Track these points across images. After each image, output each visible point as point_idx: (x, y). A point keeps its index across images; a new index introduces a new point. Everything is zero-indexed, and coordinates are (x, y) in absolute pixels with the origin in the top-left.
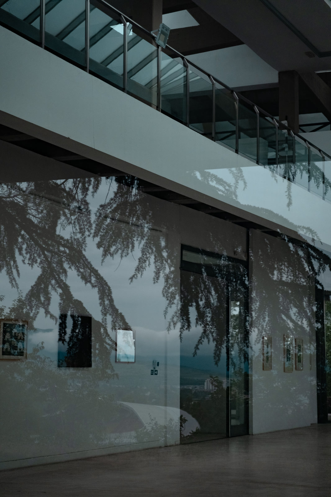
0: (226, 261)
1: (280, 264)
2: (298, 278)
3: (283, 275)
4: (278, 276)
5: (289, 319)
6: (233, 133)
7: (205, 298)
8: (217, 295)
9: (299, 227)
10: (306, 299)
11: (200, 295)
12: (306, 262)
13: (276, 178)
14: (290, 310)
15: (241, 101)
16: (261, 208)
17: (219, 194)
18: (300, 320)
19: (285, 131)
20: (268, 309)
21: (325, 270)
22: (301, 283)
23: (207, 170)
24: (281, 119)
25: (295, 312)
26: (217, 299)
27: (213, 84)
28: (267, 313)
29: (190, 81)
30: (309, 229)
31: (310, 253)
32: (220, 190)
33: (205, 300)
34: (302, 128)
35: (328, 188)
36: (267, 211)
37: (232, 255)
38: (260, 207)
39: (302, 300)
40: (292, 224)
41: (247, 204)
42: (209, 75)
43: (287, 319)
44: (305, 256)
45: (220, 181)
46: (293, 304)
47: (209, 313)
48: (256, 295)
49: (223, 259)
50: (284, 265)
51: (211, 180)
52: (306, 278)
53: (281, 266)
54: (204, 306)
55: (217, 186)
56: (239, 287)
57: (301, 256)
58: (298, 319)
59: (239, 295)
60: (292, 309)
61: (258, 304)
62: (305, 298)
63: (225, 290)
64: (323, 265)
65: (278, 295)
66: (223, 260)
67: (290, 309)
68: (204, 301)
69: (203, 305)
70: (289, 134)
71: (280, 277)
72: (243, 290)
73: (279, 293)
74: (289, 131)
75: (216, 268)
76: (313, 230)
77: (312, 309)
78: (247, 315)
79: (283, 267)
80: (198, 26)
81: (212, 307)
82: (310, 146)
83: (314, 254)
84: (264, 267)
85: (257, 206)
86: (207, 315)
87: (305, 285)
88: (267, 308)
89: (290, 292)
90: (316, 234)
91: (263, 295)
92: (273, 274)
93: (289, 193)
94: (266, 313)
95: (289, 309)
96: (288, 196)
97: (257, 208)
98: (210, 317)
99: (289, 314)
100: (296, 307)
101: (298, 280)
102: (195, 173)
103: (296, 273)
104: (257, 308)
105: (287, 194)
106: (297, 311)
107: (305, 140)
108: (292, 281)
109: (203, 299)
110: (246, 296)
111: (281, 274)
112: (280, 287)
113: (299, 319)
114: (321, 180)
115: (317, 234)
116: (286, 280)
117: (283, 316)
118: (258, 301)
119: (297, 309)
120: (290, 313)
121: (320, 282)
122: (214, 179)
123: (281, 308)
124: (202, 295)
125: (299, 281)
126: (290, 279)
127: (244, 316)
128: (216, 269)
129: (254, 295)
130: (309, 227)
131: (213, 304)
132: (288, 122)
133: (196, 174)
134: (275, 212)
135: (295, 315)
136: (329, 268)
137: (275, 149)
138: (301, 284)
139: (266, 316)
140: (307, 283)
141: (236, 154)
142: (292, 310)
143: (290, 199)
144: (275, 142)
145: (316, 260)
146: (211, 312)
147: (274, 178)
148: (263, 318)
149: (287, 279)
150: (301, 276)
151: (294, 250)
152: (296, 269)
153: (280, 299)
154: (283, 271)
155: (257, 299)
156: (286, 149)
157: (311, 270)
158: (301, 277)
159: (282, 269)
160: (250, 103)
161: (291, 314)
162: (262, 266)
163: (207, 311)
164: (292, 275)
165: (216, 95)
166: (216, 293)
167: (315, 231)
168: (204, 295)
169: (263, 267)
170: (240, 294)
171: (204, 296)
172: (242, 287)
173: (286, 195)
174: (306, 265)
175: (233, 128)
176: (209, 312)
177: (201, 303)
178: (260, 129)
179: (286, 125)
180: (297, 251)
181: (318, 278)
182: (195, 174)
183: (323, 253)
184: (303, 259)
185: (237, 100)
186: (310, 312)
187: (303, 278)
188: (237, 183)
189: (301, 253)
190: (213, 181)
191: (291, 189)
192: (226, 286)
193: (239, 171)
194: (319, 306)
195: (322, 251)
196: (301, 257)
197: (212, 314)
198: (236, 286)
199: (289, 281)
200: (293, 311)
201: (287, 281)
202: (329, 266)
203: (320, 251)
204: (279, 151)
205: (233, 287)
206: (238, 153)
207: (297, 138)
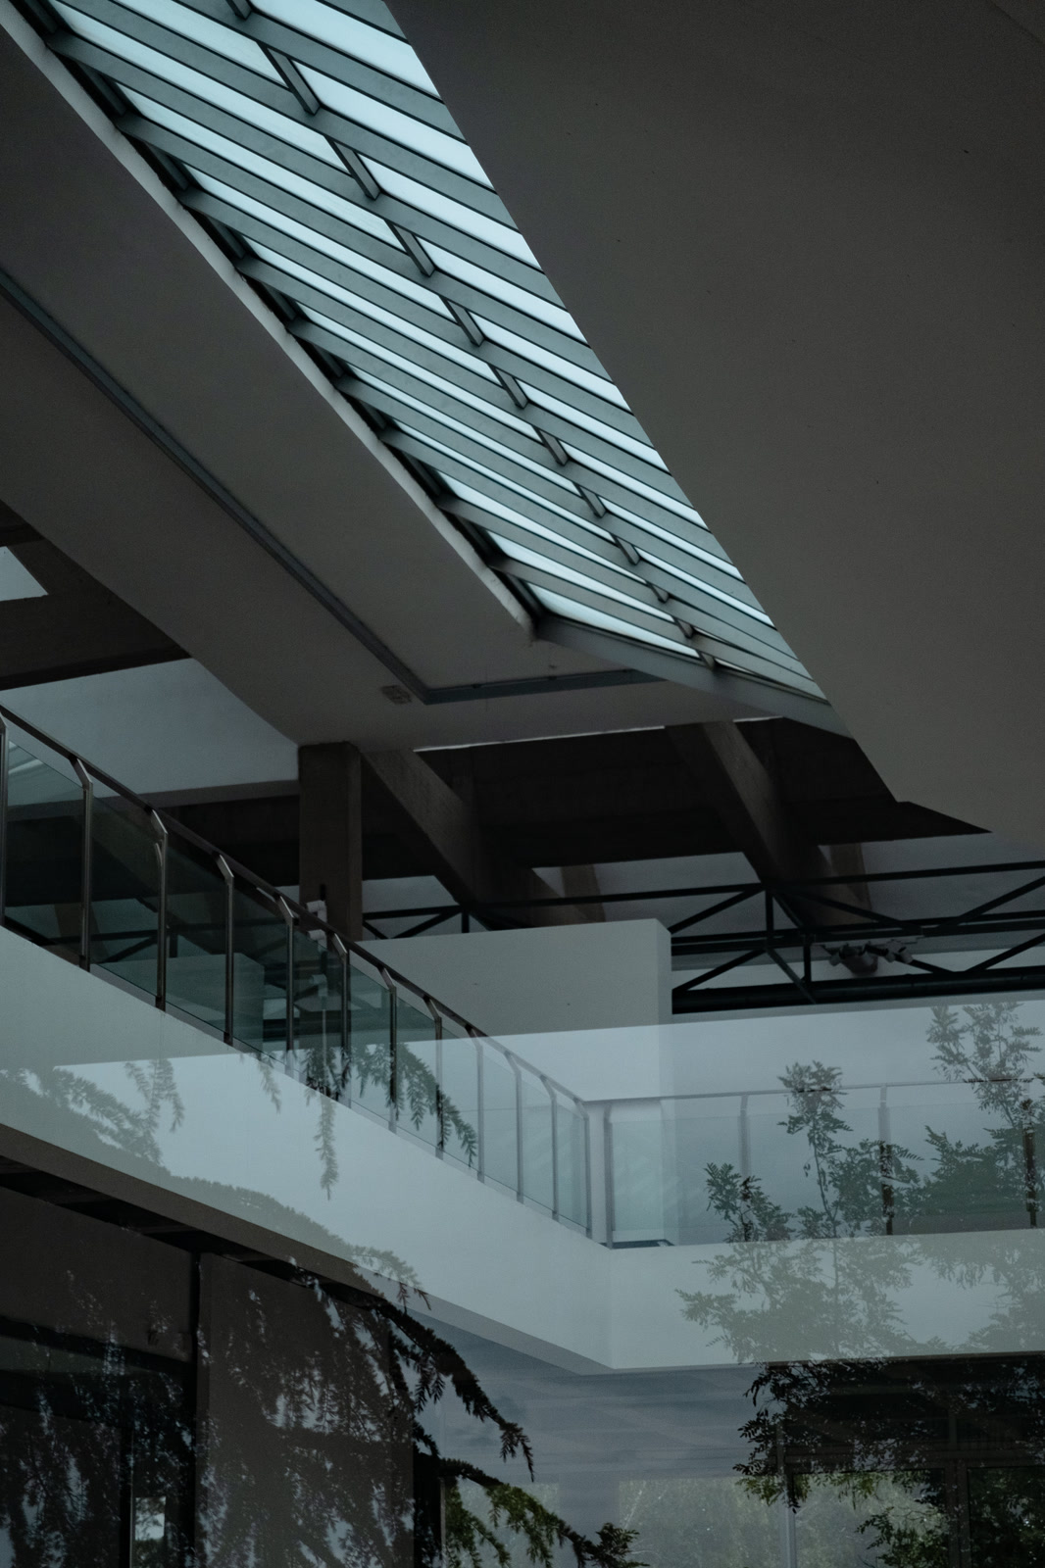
0: (120, 1367)
1: (297, 1375)
2: (354, 1419)
3: (304, 1414)
4: (287, 1416)
5: (323, 1559)
6: (152, 936)
7: (44, 1494)
8: (87, 1482)
9: (359, 1250)
10: (379, 1491)
11: (31, 1483)
12: (381, 1367)
13: (278, 1096)
14: (330, 1530)
15: (175, 840)
16: (238, 1188)
17: (100, 1141)
18: (359, 1562)
19: (317, 934)
20: (258, 1526)
21: (441, 1393)
22: (366, 1434)
23: (62, 1068)
24: (305, 898)
25: (343, 1537)
26: (87, 1496)
27: (86, 785)
28: (252, 1542)
29: (10, 772)
30: (388, 1258)
31: (394, 1338)
32: (104, 1130)
33: (45, 1502)
34: (372, 923)
35: (449, 1125)
36: (256, 1197)
37: (143, 1344)
38: (234, 1187)
39: (367, 1496)
40: (336, 1241)
41: (192, 1178)
42: (73, 758)
43: (317, 1559)
44: (378, 1348)
45: (103, 1102)
46: (338, 1508)
47: (57, 1547)
48: (216, 1479)
49: (109, 1359)
50: (311, 1378)
51: (75, 1099)
52: (381, 1420)
53: (299, 1381)
54: (40, 1523)
55: (94, 1117)
56: (160, 1453)
57: (364, 1346)
58: (354, 1559)
59: (161, 1480)
60: (333, 1524)
61: (223, 1509)
62: (378, 1487)
63: (117, 1466)
64: (435, 1377)
65: (290, 1476)
66: (111, 1362)
67: (329, 1525)
68: (42, 1505)
69: (38, 1519)
70: (331, 945)
71: (294, 1419)
72: (174, 1464)
73: (294, 1470)
74: (330, 934)
75: (85, 1393)
76: (401, 1260)
77: (401, 1524)
78: (186, 1548)
79: (306, 1385)
80: (44, 596)
81: (68, 1526)
82: (394, 983)
83: (407, 1342)
84: (247, 1383)
85: (224, 1182)
86: (50, 1553)
87: (379, 1443)
88: (254, 1524)
89: (329, 1466)
90: (413, 1273)
91: (241, 1479)
92: (274, 1410)
93: (325, 1142)
94: (248, 1539)
95: (325, 1526)
96: (322, 1152)
97: (226, 1187)
98: (59, 1558)
99: (325, 1542)
100: (348, 1518)
101: (355, 1427)
102: (22, 1075)
103: (348, 1401)
104: (219, 1526)
105: (320, 1143)
106: (352, 1534)
107: (380, 966)
108: (337, 1431)
109: (39, 1496)
110: (184, 1485)
111: (297, 1409)
112: (297, 1450)
113: (357, 1558)
114: (426, 1100)
115: (416, 1275)
116: (317, 1426)
117: (304, 1549)
118: (224, 1501)
119: (350, 1527)
120: (326, 1539)
121: (426, 1433)
122: (84, 1094)
123: (300, 1522)
124: (37, 1484)
125: (359, 1429)
126: (330, 1422)
127: (175, 1555)
128: (88, 1395)
129: (209, 1479)
130: (391, 1252)
131: (73, 1516)
132: (327, 904)
133: (25, 1077)
134: (284, 1202)
135: (344, 1546)
136: (454, 1389)
137: (284, 988)
138: (364, 1438)
139: (249, 1549)
140: (383, 1437)
141: (158, 1010)
142: (335, 1530)
143: (330, 1162)
144: (284, 966)
145: (412, 1362)
146: (62, 1543)
147: (270, 1096)
148: (238, 1556)
149: (318, 1423)
150: (364, 1412)
151: (342, 1328)
152: (351, 1391)
153: (295, 1493)
154: (304, 1397)
155: (221, 1494)
156: (323, 992)
157: (395, 1394)
158: (364, 1417)
159: (302, 1392)
160: (207, 845)
161: (330, 1542)
162: (239, 1379)
163: (50, 1540)
164: (336, 1409)
165: (96, 816)
166: (83, 1477)
167: (408, 1265)
168: (44, 1482)
169: (243, 1385)
170: (165, 1478)
171: (42, 1488)
172: (171, 1452)
173: (318, 1150)
174: (380, 1377)
175: (150, 920)
176: (58, 1543)
177: (31, 1513)
178: (236, 924)
179: (323, 916)
180: (350, 1333)
181: (420, 1418)
182: (23, 1079)
183: (434, 1337)
184: (373, 1356)
185: (163, 838)
186: (391, 1533)
187: (373, 1421)
188: (154, 1110)
189: (365, 1338)
190: (81, 1101)
191: (333, 1129)
192: (118, 1453)
193: (162, 1070)
194: (421, 1512)
195: (432, 1331)
196: (366, 1351)
197: (67, 1551)
198: (152, 1447)
199: (327, 1431)
200: (339, 1531)
201: (321, 1430)
202: (454, 1381)
203: (426, 1328)
204: (297, 997)
205: (143, 1454)
206: (163, 1009)
207: (356, 960)
